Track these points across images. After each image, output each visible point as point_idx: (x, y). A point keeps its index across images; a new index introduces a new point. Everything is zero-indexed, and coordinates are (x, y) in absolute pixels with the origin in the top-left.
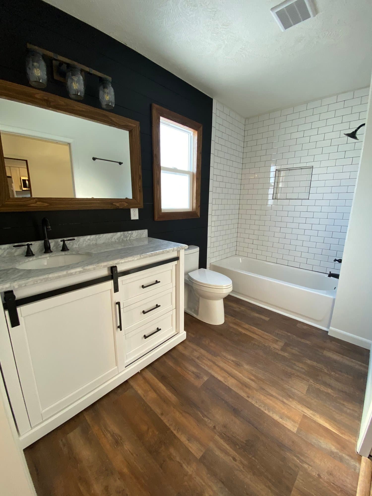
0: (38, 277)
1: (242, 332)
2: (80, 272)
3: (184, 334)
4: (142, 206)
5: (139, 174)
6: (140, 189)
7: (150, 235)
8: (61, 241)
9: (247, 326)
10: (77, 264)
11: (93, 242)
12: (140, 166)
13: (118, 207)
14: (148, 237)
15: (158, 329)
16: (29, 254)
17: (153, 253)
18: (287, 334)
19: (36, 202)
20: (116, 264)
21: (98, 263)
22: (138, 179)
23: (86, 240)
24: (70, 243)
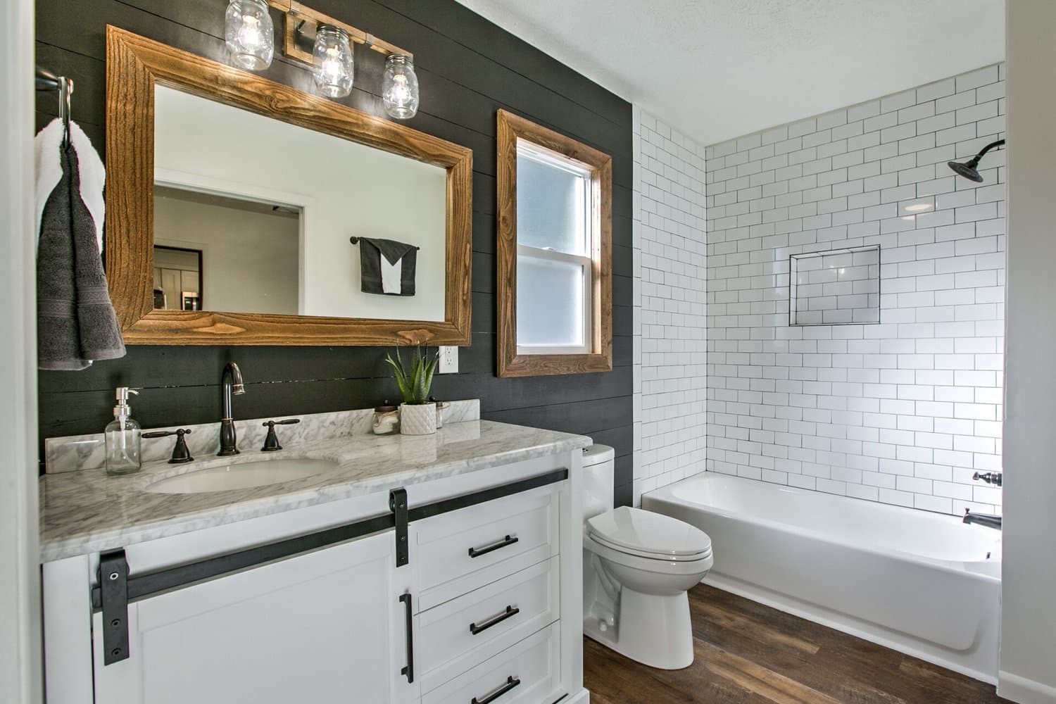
0: (199, 512)
1: (749, 691)
2: (311, 502)
3: (585, 696)
4: (467, 341)
5: (465, 265)
6: (465, 298)
7: (486, 414)
8: (264, 425)
9: (758, 671)
10: (303, 481)
11: (341, 431)
12: (468, 246)
13: (408, 342)
14: (481, 419)
15: (510, 679)
16: (180, 455)
17: (502, 456)
18: (877, 694)
19: (214, 323)
20: (406, 482)
21: (358, 480)
22: (462, 274)
23: (326, 424)
24: (286, 432)
